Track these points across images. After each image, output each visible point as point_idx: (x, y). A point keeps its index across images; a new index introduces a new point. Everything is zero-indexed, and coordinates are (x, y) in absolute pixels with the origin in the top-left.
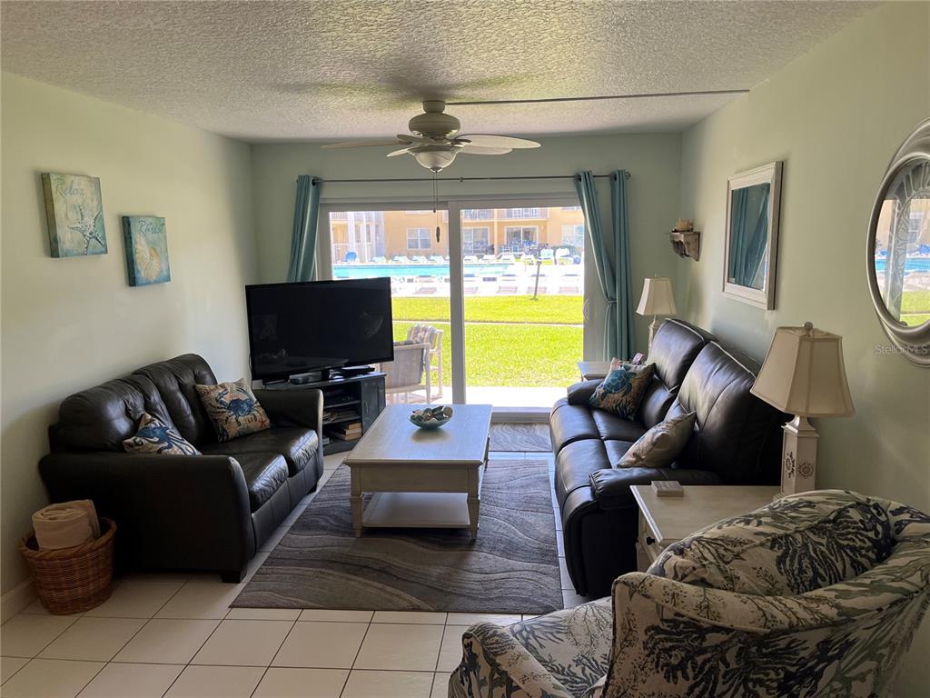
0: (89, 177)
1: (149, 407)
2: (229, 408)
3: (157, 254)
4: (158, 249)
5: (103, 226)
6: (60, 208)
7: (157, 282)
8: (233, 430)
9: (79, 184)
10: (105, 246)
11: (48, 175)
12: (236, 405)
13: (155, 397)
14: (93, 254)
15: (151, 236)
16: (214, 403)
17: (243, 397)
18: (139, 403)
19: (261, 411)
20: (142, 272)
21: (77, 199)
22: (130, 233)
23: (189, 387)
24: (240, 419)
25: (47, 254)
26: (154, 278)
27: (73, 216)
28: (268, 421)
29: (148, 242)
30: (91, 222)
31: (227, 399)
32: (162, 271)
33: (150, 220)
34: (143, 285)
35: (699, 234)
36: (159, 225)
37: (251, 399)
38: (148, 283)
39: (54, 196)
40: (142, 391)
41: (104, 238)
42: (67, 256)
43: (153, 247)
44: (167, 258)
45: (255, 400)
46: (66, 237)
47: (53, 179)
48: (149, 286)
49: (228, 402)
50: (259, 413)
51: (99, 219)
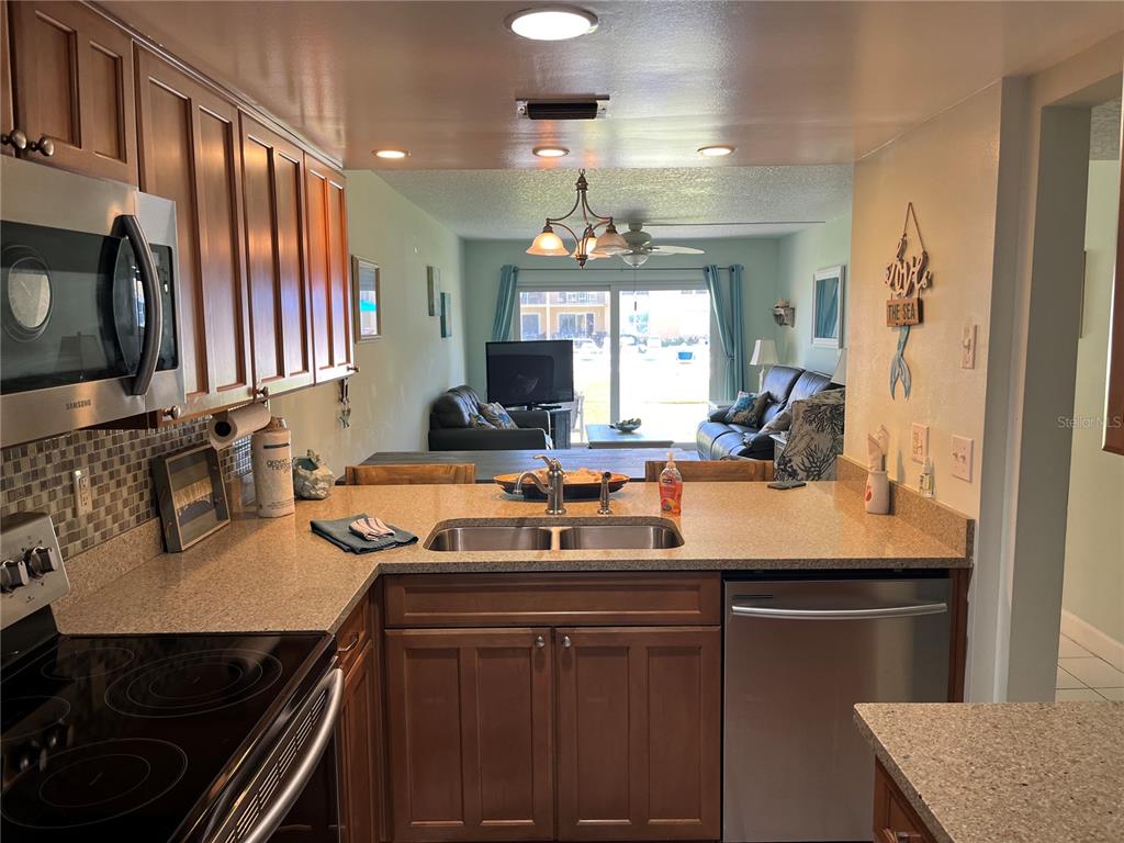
9: (437, 273)
11: (431, 268)
16: (492, 415)
17: (503, 412)
22: (444, 304)
27: (436, 292)
31: (497, 413)
35: (793, 309)
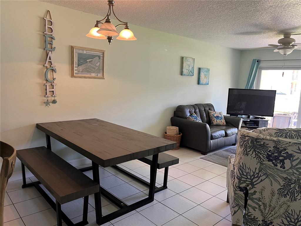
0: (192, 58)
1: (195, 112)
2: (215, 117)
3: (206, 78)
4: (207, 76)
5: (194, 70)
6: (184, 65)
7: (205, 84)
8: (215, 123)
9: (190, 60)
10: (193, 74)
11: (183, 57)
12: (217, 117)
13: (198, 110)
14: (190, 76)
15: (205, 73)
16: (212, 116)
17: (220, 116)
18: (193, 111)
19: (224, 120)
20: (201, 82)
21: (189, 63)
22: (200, 72)
23: (207, 110)
24: (217, 121)
25: (180, 74)
26: (204, 83)
27: (187, 67)
28: (225, 123)
29: (204, 74)
30: (191, 68)
31: (215, 115)
32: (206, 82)
33: (206, 69)
34: (201, 84)
36: (208, 70)
37: (222, 117)
38: (203, 84)
39: (184, 62)
40: (195, 108)
41: (193, 72)
42: (184, 75)
43: (205, 76)
44: (209, 79)
45: (223, 117)
46: (185, 71)
47: (184, 58)
48: (203, 85)
49: (215, 116)
50: (223, 121)
51: (193, 68)
